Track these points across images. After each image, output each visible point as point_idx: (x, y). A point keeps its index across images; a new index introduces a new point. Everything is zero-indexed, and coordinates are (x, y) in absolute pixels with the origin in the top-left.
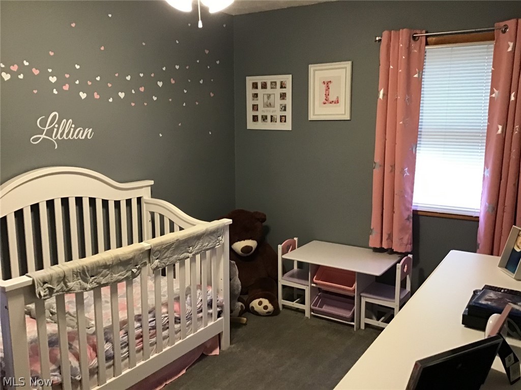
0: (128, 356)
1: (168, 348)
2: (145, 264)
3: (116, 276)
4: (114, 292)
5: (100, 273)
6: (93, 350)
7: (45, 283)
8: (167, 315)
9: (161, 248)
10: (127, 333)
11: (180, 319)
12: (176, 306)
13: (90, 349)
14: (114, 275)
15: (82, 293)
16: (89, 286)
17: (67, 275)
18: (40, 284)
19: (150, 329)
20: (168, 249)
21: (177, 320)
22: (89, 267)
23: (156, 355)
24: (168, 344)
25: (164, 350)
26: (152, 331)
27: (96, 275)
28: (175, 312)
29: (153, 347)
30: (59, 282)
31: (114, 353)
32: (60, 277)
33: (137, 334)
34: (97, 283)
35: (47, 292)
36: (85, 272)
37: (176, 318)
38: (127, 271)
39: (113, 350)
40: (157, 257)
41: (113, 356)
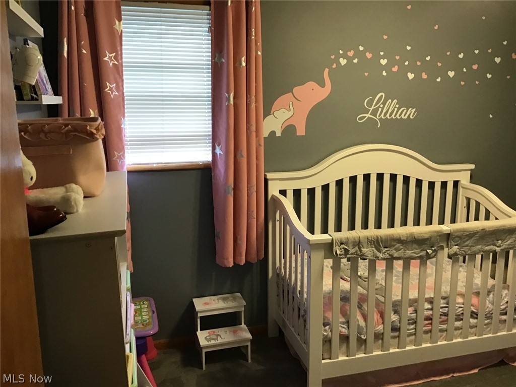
0: (415, 334)
1: (460, 340)
2: (442, 248)
3: (409, 253)
4: (406, 267)
5: (394, 246)
6: (380, 316)
7: (342, 244)
8: (462, 306)
9: (462, 235)
10: (416, 311)
11: (477, 315)
12: (475, 300)
13: (377, 315)
14: (407, 251)
15: (375, 261)
16: (381, 255)
17: (362, 241)
18: (338, 244)
19: (441, 315)
20: (471, 238)
21: (474, 315)
22: (384, 238)
23: (445, 342)
24: (460, 336)
25: (455, 341)
26: (443, 317)
27: (390, 247)
28: (472, 305)
29: (443, 333)
30: (354, 246)
31: (400, 326)
32: (355, 242)
33: (427, 315)
34: (390, 255)
35: (343, 252)
36: (379, 242)
37: (472, 312)
38: (422, 251)
39: (400, 323)
40: (456, 243)
41: (400, 328)
